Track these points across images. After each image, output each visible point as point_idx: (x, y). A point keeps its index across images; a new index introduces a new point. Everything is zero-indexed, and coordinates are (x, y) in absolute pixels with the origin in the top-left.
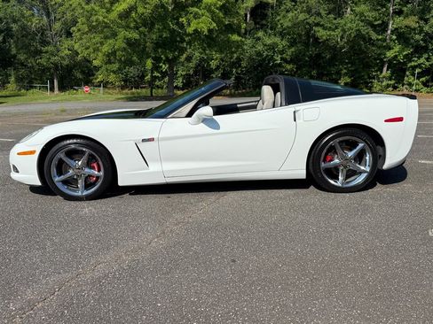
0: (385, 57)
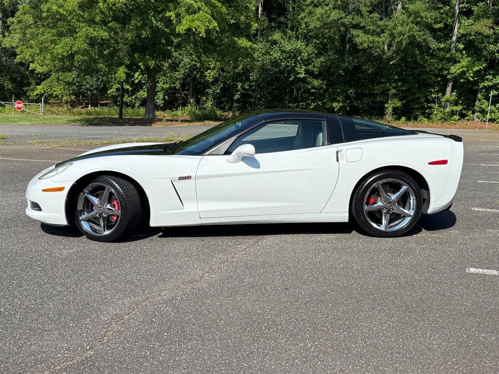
0: (449, 74)
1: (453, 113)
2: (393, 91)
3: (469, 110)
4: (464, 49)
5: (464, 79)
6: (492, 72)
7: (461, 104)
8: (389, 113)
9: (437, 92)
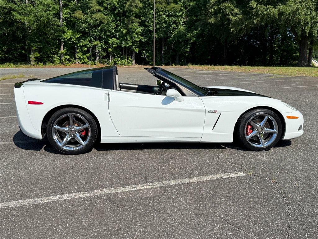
2: (35, 48)
3: (72, 58)
4: (66, 25)
5: (71, 41)
6: (83, 38)
7: (68, 55)
8: (33, 60)
9: (56, 48)
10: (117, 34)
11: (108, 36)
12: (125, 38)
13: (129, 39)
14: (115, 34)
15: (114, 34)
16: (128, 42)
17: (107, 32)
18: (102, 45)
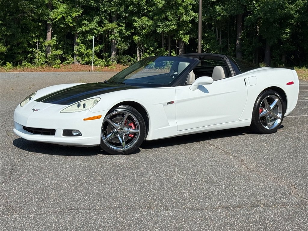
0: (49, 19)
1: (56, 57)
3: (68, 54)
5: (64, 24)
6: (87, 18)
7: (61, 48)
9: (38, 37)
10: (151, 9)
11: (132, 13)
12: (163, 16)
13: (170, 18)
14: (147, 9)
15: (144, 9)
16: (168, 23)
17: (130, 5)
18: (121, 30)
